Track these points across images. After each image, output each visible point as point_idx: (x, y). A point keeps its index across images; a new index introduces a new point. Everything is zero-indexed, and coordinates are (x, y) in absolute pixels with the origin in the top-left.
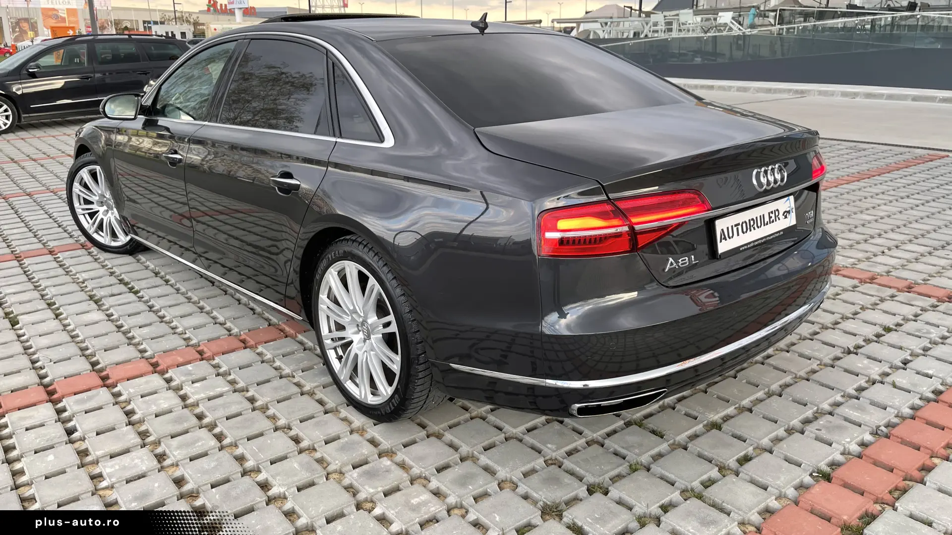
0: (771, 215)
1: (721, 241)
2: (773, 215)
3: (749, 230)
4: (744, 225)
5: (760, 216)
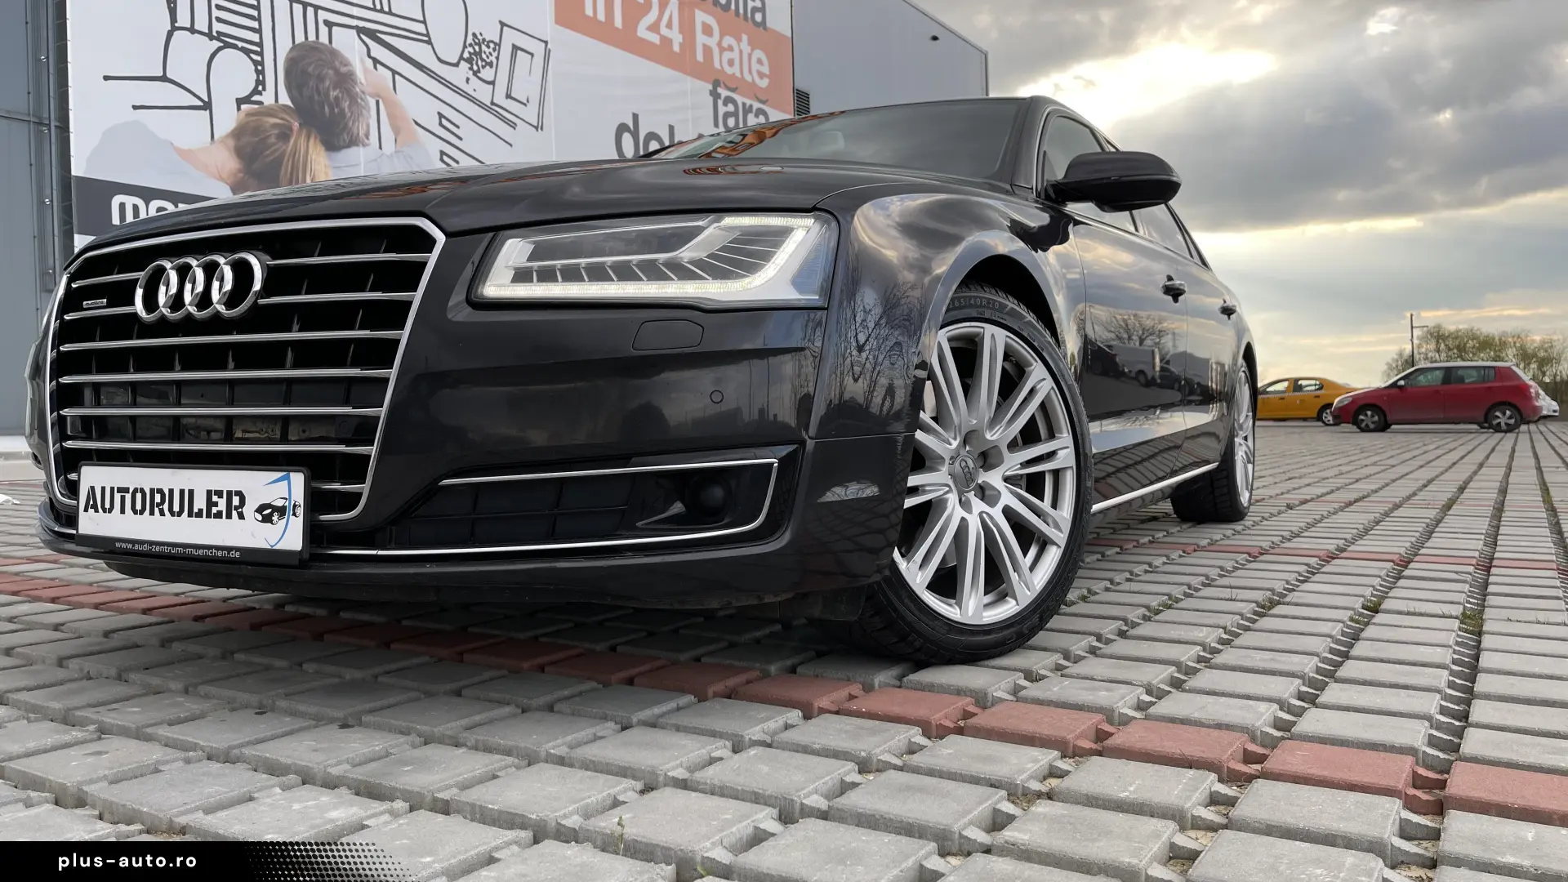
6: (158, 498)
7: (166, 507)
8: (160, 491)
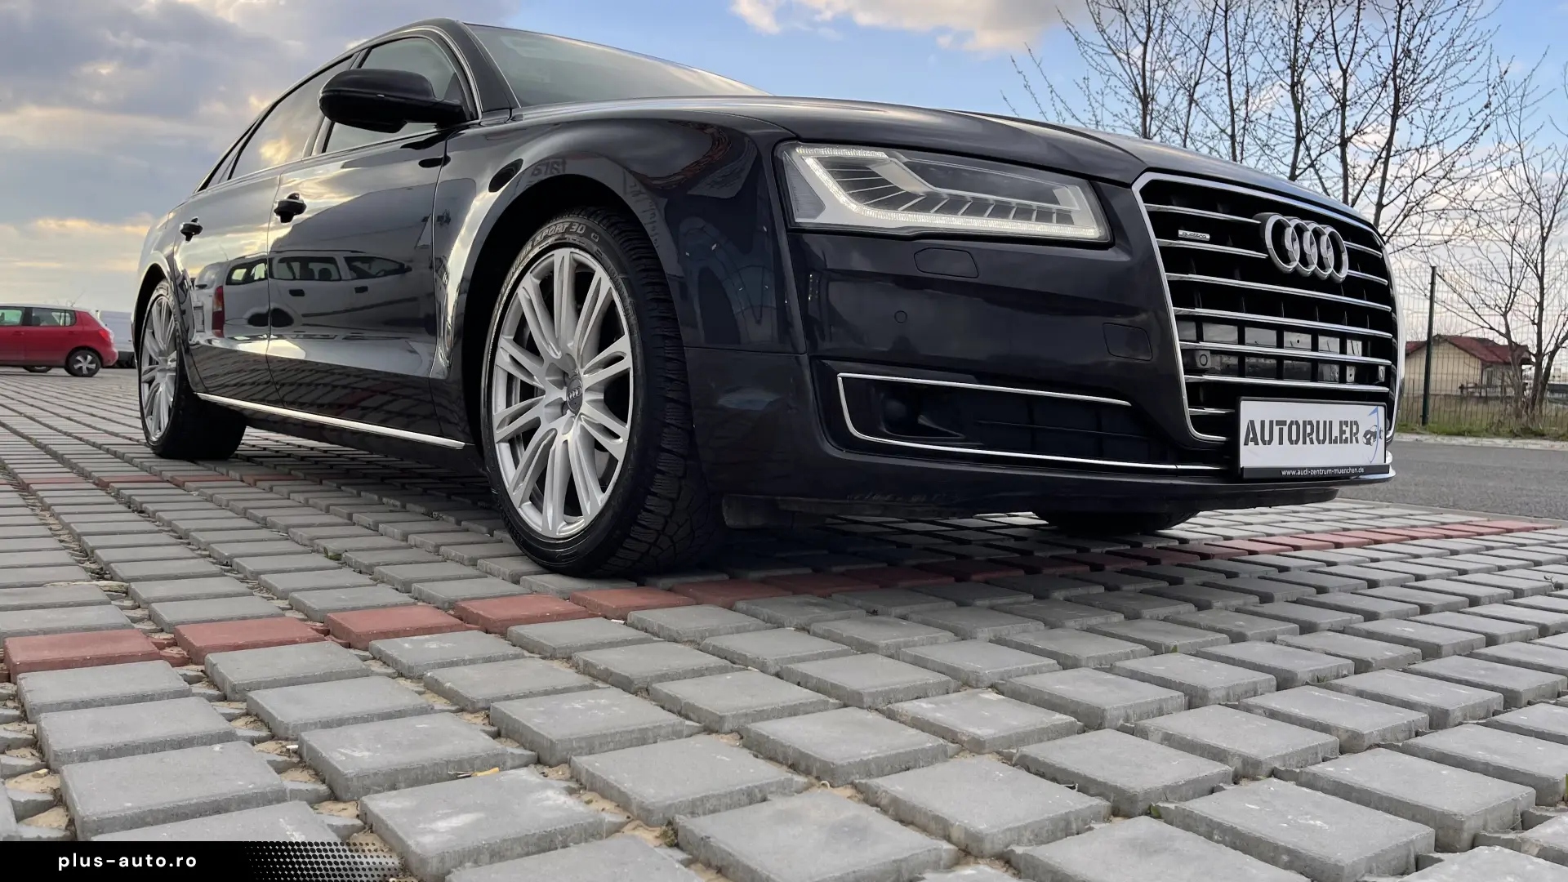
6: (1308, 428)
7: (1314, 436)
8: (1310, 423)
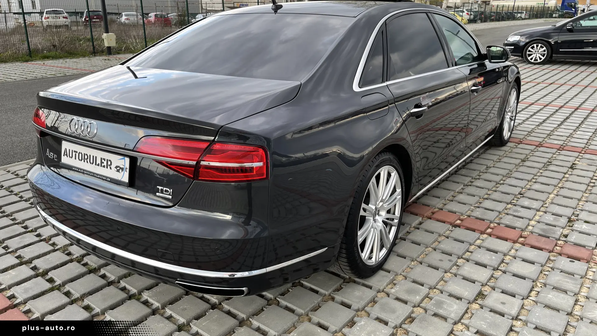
0: (103, 161)
1: (64, 156)
2: (105, 163)
3: (83, 160)
4: (80, 155)
5: (93, 156)
